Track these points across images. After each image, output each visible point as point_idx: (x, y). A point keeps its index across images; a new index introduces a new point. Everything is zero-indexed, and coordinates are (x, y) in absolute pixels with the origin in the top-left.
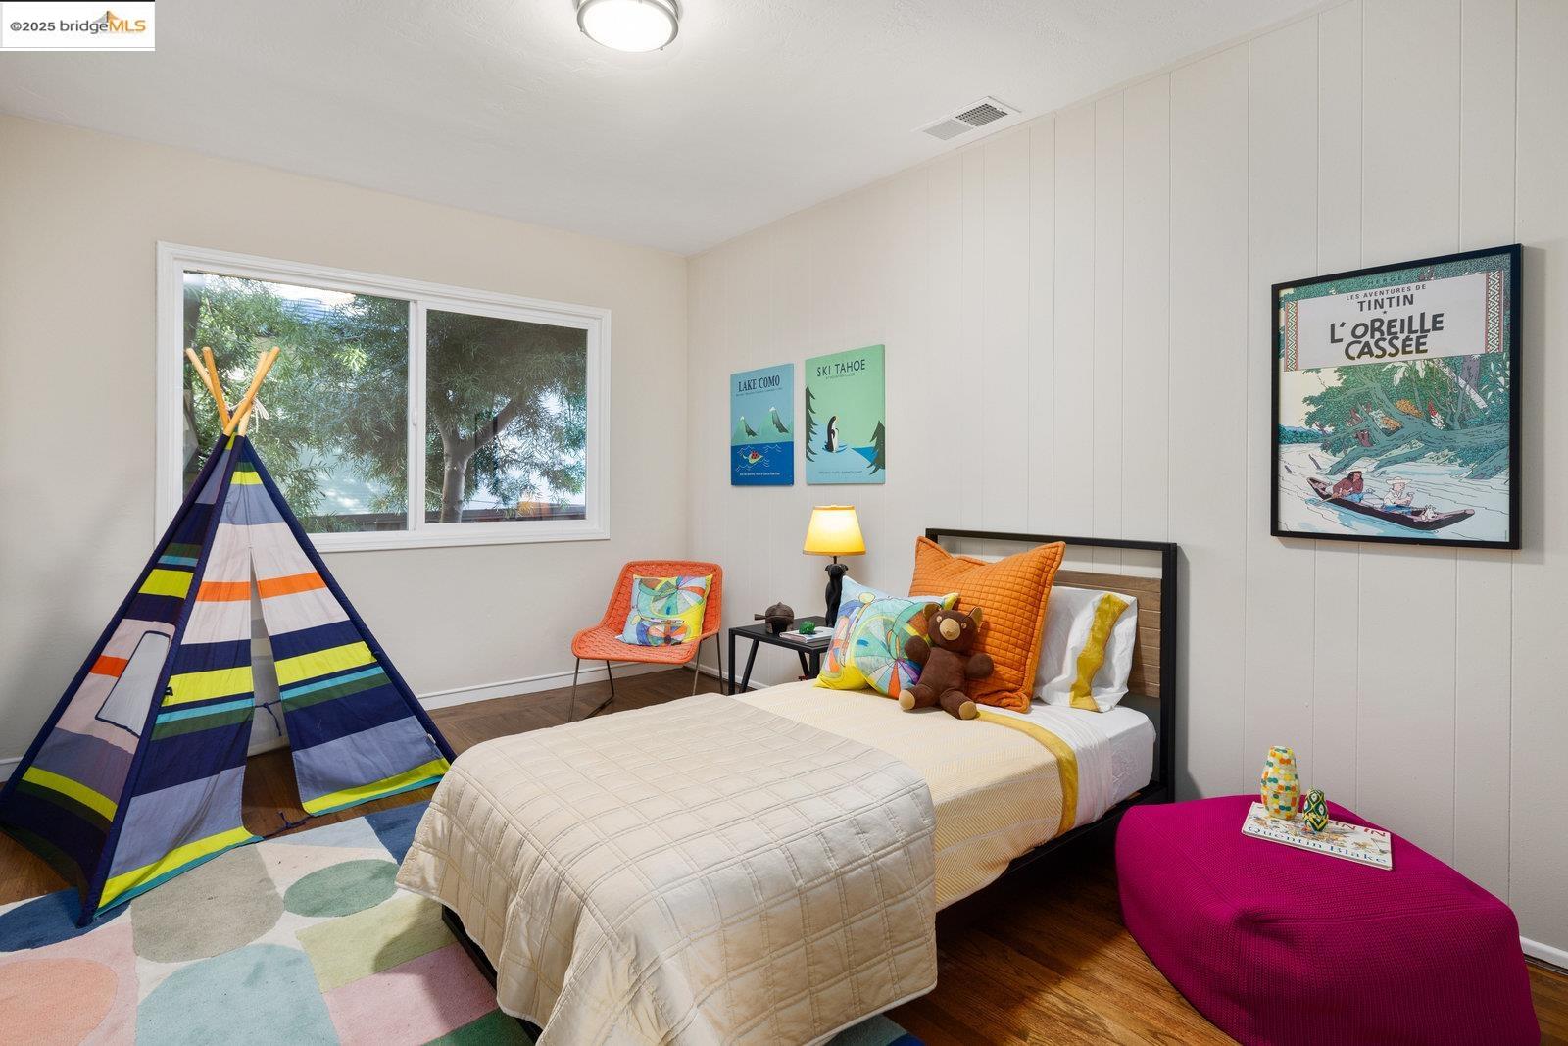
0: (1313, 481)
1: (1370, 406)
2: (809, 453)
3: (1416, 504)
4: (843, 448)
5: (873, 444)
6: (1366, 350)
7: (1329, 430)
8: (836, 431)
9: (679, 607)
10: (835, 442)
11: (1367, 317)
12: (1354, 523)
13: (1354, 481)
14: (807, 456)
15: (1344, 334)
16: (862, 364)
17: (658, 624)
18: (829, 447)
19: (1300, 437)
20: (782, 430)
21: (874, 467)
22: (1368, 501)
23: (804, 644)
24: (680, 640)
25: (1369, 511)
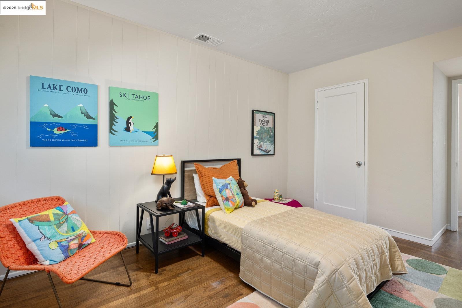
0: (257, 145)
1: (263, 133)
2: (112, 131)
3: (267, 149)
4: (136, 131)
5: (154, 130)
6: (262, 125)
7: (259, 137)
8: (132, 123)
9: (78, 225)
10: (131, 128)
11: (263, 119)
12: (261, 153)
13: (261, 145)
14: (111, 132)
15: (260, 121)
16: (148, 98)
17: (73, 240)
18: (128, 129)
19: (256, 138)
20: (89, 117)
21: (154, 139)
22: (263, 149)
23: (194, 207)
24: (89, 242)
25: (262, 150)
